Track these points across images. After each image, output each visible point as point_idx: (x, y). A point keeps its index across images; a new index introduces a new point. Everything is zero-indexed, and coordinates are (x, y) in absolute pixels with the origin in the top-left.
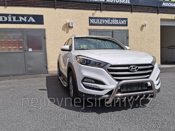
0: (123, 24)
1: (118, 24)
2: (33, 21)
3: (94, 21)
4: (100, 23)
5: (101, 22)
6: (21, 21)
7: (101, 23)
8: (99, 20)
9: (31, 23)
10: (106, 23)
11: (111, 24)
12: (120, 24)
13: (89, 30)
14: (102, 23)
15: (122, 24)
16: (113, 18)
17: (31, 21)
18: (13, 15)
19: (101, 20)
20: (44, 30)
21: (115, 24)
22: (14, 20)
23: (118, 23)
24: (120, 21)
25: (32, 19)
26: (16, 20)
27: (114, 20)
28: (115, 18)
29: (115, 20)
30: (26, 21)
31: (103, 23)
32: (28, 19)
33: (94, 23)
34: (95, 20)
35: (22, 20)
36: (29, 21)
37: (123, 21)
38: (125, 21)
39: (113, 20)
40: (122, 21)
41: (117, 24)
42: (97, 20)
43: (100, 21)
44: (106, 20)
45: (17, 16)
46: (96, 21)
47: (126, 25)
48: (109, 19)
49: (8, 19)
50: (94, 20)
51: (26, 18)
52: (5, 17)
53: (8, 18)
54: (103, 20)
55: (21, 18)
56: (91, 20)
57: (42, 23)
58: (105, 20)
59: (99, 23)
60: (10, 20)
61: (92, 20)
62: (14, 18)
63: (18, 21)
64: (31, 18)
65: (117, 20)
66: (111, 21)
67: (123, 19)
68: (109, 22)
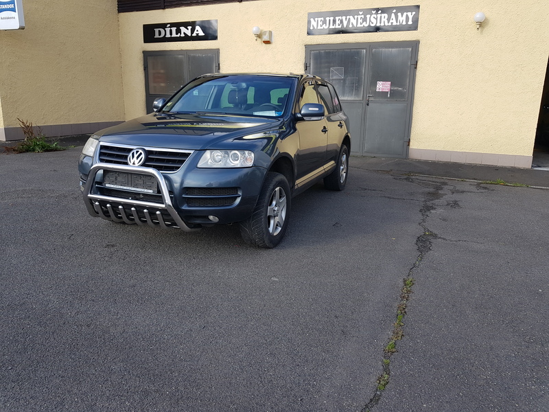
0: (404, 23)
1: (387, 24)
2: (201, 33)
3: (320, 23)
4: (334, 27)
5: (338, 22)
6: (183, 35)
7: (337, 27)
8: (332, 19)
9: (198, 38)
10: (351, 26)
11: (367, 25)
12: (395, 24)
13: (307, 46)
14: (340, 27)
15: (401, 25)
16: (374, 9)
17: (197, 34)
18: (173, 25)
19: (337, 18)
20: (217, 52)
21: (378, 25)
22: (174, 35)
23: (386, 22)
24: (393, 14)
25: (199, 31)
26: (177, 34)
27: (377, 13)
28: (377, 10)
29: (379, 16)
30: (190, 35)
31: (343, 25)
32: (193, 31)
33: (319, 27)
34: (322, 19)
35: (184, 33)
36: (194, 35)
37: (405, 14)
38: (409, 14)
39: (371, 14)
40: (399, 14)
41: (382, 24)
42: (328, 19)
43: (334, 21)
44: (351, 17)
45: (178, 25)
46: (324, 22)
47: (414, 27)
48: (361, 13)
49: (165, 34)
50: (320, 19)
51: (190, 28)
52: (162, 30)
53: (165, 31)
54: (344, 18)
55: (183, 29)
56: (312, 20)
57: (215, 38)
58: (348, 17)
59: (331, 27)
60: (168, 35)
61: (316, 19)
62: (174, 29)
63: (178, 35)
64: (198, 28)
65: (383, 15)
66: (365, 20)
67: (402, 9)
68: (360, 21)
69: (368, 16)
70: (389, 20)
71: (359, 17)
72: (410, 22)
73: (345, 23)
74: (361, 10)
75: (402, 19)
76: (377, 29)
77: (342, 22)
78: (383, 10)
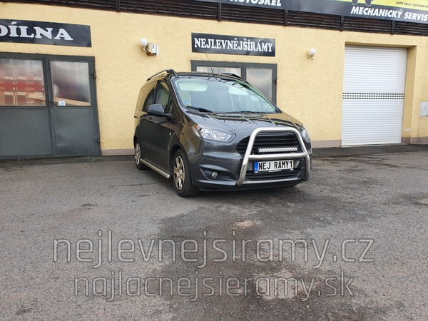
0: (266, 51)
1: (255, 50)
3: (203, 43)
4: (215, 48)
5: (218, 44)
6: (38, 36)
7: (218, 47)
8: (213, 40)
9: (63, 42)
10: (228, 48)
11: (240, 49)
12: (260, 50)
13: (192, 62)
14: (220, 48)
15: (264, 51)
16: (246, 38)
17: (62, 38)
18: (20, 23)
19: (217, 41)
21: (249, 50)
23: (254, 48)
24: (259, 44)
26: (29, 34)
27: (247, 41)
28: (248, 38)
29: (249, 43)
30: (50, 37)
31: (222, 47)
32: (55, 33)
33: (202, 46)
34: (205, 39)
35: (41, 34)
37: (266, 44)
38: (269, 44)
39: (244, 41)
40: (263, 44)
41: (252, 50)
42: (209, 40)
43: (215, 44)
44: (228, 41)
45: (31, 25)
46: (207, 43)
47: (272, 54)
48: (236, 39)
49: (9, 32)
50: (202, 40)
51: (50, 30)
52: (3, 27)
53: (9, 29)
54: (223, 41)
55: (39, 30)
56: (196, 39)
58: (226, 41)
59: (213, 47)
60: (14, 34)
61: (199, 39)
63: (32, 36)
64: (62, 31)
65: (252, 43)
66: (239, 45)
67: (265, 41)
68: (235, 45)
69: (241, 42)
70: (256, 47)
71: (235, 42)
72: (270, 51)
73: (224, 45)
74: (236, 37)
75: (265, 47)
76: (248, 53)
77: (221, 44)
78: (251, 39)
